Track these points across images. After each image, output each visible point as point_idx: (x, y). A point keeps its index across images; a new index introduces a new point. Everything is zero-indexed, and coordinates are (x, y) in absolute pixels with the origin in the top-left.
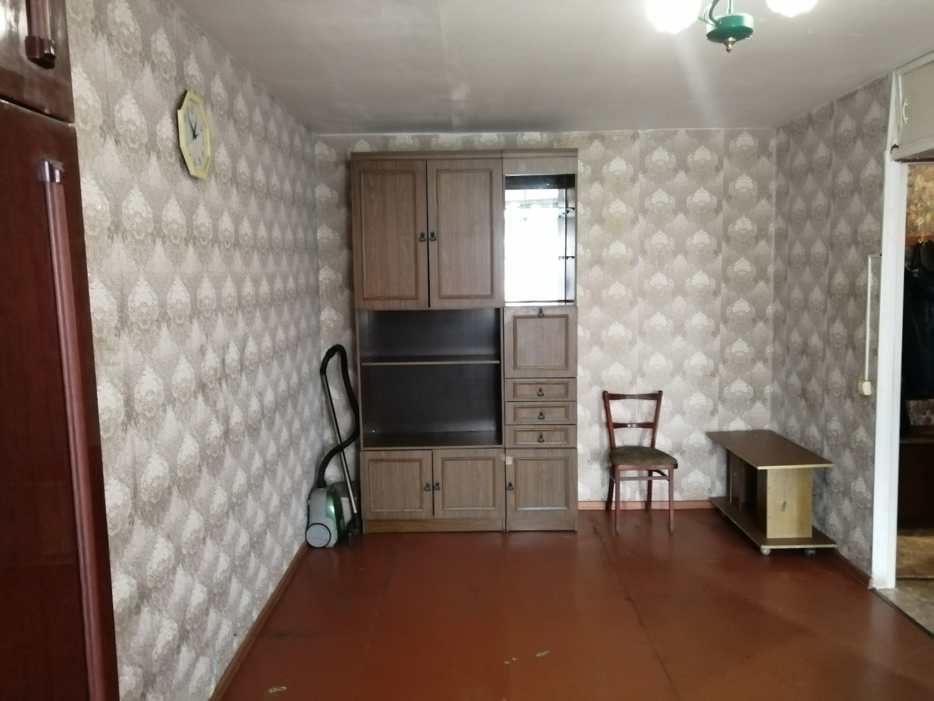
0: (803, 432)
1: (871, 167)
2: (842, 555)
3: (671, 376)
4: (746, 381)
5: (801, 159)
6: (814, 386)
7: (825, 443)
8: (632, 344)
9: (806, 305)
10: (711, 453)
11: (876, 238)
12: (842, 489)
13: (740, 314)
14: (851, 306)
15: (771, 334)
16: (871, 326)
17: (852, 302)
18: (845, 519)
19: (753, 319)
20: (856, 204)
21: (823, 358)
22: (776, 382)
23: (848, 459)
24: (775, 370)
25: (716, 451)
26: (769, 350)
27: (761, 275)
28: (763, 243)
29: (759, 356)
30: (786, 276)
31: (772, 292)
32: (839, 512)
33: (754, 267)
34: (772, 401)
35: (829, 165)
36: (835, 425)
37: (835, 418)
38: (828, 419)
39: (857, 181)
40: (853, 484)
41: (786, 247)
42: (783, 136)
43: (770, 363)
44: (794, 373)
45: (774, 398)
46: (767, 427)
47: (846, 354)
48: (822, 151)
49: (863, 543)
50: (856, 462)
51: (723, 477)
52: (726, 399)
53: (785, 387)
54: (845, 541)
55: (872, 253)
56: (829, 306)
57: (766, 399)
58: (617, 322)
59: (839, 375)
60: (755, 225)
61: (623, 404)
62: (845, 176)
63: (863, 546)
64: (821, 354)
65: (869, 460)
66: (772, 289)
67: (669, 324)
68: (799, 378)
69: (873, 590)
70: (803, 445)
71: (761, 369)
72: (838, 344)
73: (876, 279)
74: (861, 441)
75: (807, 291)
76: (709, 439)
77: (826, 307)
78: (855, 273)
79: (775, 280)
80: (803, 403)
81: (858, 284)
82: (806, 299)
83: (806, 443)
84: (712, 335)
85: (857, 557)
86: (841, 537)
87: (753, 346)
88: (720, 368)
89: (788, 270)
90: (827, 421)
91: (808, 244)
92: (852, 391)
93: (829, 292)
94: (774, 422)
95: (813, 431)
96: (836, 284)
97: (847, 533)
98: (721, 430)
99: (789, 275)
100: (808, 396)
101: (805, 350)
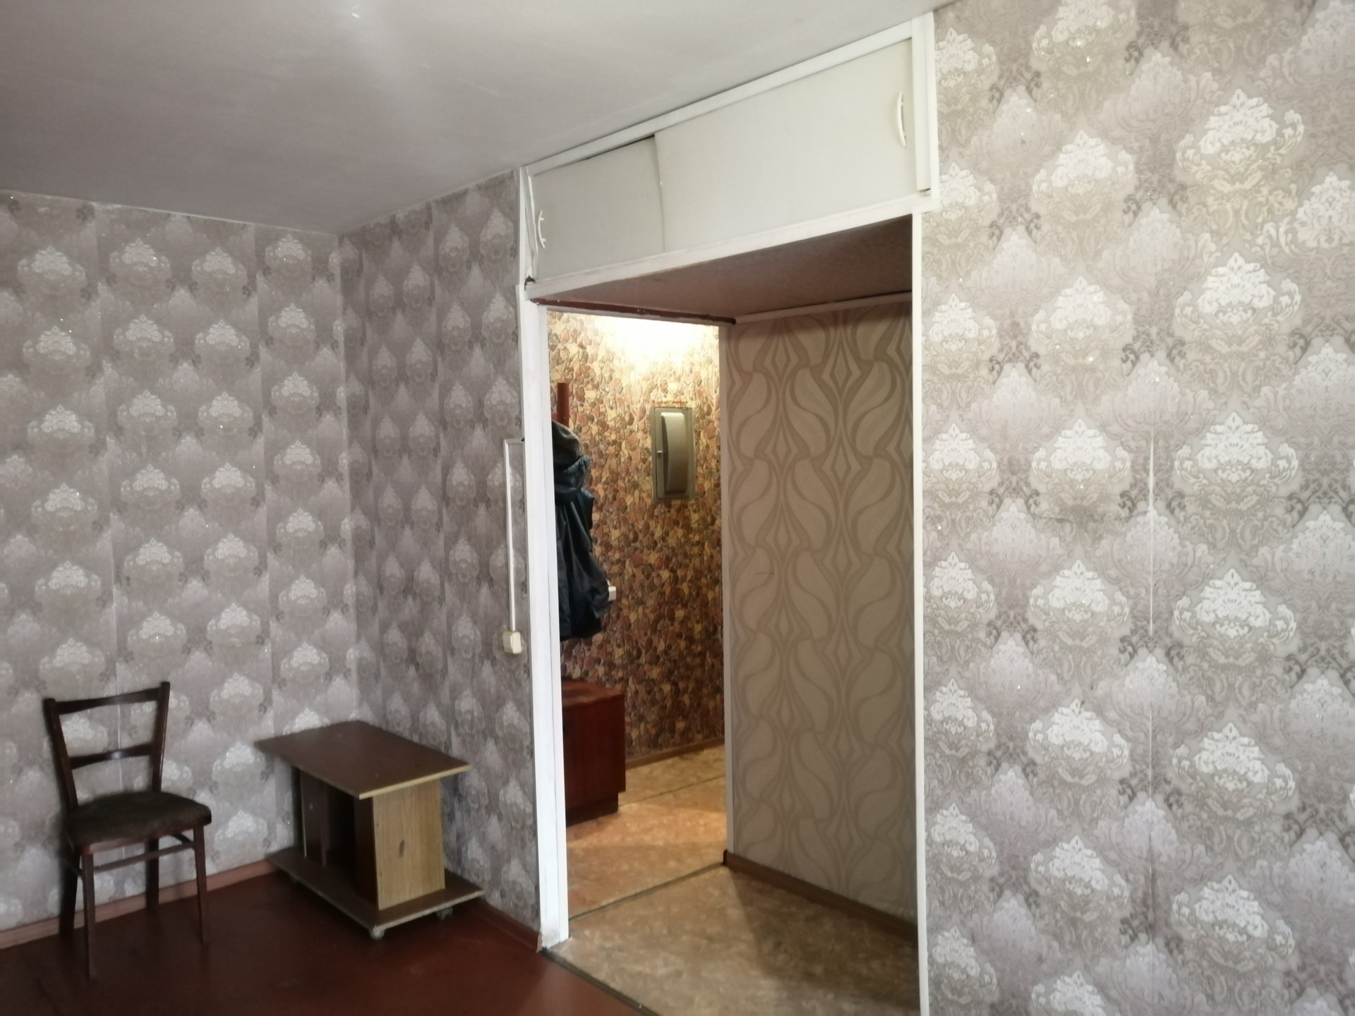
0: (414, 718)
1: (497, 307)
2: (492, 907)
3: (183, 652)
4: (316, 646)
5: (382, 288)
6: (428, 643)
7: (453, 733)
8: (104, 600)
9: (407, 517)
10: (265, 776)
11: (514, 414)
12: (485, 802)
13: (300, 535)
14: (482, 517)
15: (350, 564)
16: (514, 546)
17: (482, 510)
18: (493, 847)
19: (322, 541)
20: (478, 361)
21: (441, 600)
22: (363, 640)
23: (491, 754)
24: (362, 621)
25: (273, 771)
26: (349, 590)
27: (329, 470)
28: (328, 418)
29: (335, 601)
30: (370, 471)
31: (348, 496)
32: (483, 838)
33: (318, 457)
34: (358, 673)
35: (431, 300)
36: (467, 703)
37: (467, 692)
38: (455, 694)
39: (476, 326)
40: (501, 792)
41: (368, 424)
42: (350, 251)
43: (352, 611)
44: (394, 624)
45: (362, 667)
46: (353, 715)
47: (478, 591)
48: (417, 278)
49: (524, 882)
50: (505, 758)
51: (288, 813)
52: (284, 680)
53: (380, 648)
54: (495, 882)
55: (510, 436)
56: (446, 518)
57: (349, 670)
58: (68, 562)
59: (470, 625)
60: (314, 388)
61: (90, 718)
62: (457, 319)
63: (524, 886)
64: (437, 594)
65: (525, 753)
66: (348, 491)
67: (176, 560)
68: (403, 632)
69: (544, 951)
70: (416, 739)
71: (339, 623)
72: (464, 576)
73: (518, 477)
74: (511, 725)
75: (407, 494)
76: (260, 754)
77: (441, 518)
78: (483, 468)
79: (351, 478)
80: (412, 671)
81: (490, 483)
82: (407, 508)
83: (421, 735)
84: (255, 574)
85: (516, 906)
86: (488, 877)
87: (323, 586)
88: (271, 628)
89: (373, 462)
90: (453, 699)
91: (404, 422)
92: (492, 648)
93: (444, 497)
94: (365, 705)
95: (432, 715)
96: (454, 483)
97: (497, 871)
98: (279, 734)
99: (375, 470)
100: (418, 660)
101: (409, 587)
